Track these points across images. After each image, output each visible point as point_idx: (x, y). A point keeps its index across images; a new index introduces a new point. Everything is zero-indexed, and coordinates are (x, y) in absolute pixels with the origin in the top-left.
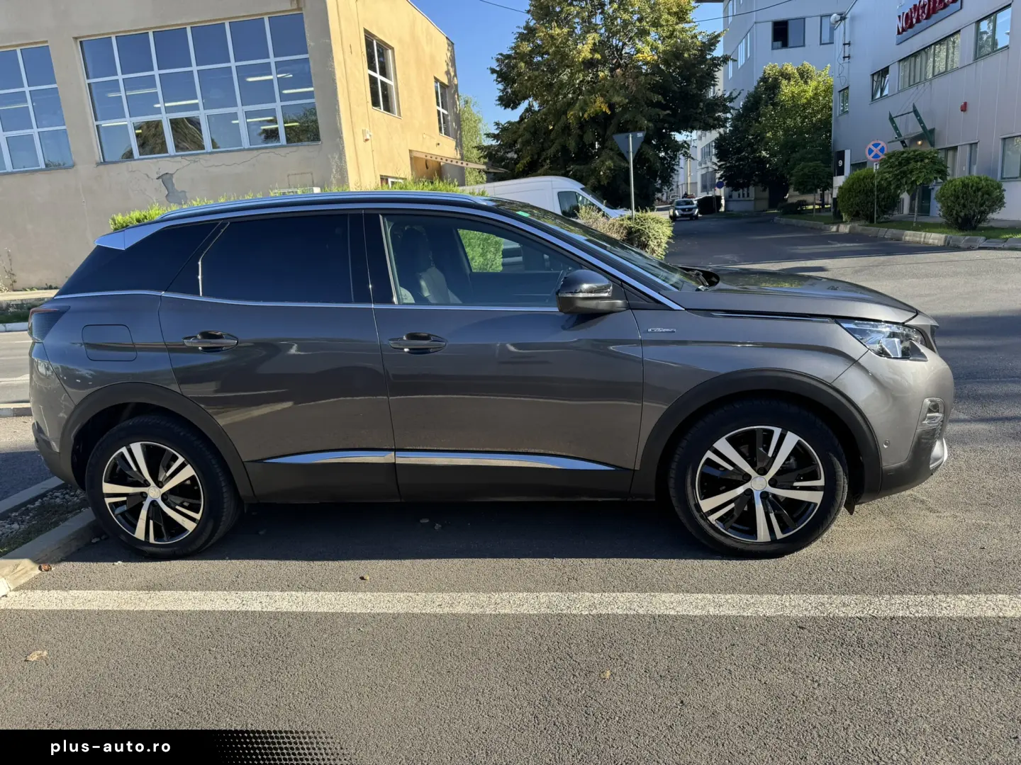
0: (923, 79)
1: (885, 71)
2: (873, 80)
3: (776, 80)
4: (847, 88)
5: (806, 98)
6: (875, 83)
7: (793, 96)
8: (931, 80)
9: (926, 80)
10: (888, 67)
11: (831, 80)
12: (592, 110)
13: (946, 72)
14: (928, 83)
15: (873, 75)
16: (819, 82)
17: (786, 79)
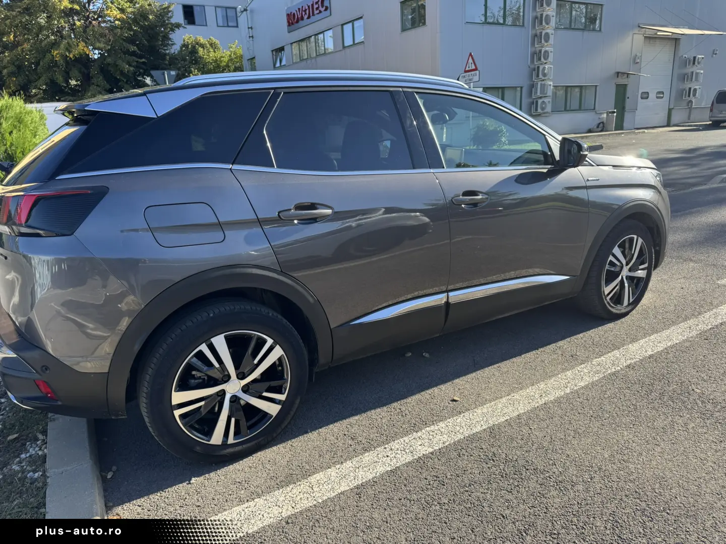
0: (309, 57)
1: (282, 49)
2: (273, 54)
3: (194, 47)
4: (254, 58)
5: (225, 62)
6: (274, 57)
7: (217, 60)
8: (315, 58)
9: (311, 57)
10: (284, 46)
11: (240, 52)
12: (77, 52)
13: (325, 54)
14: (313, 60)
15: (272, 51)
16: (231, 52)
17: (201, 47)
